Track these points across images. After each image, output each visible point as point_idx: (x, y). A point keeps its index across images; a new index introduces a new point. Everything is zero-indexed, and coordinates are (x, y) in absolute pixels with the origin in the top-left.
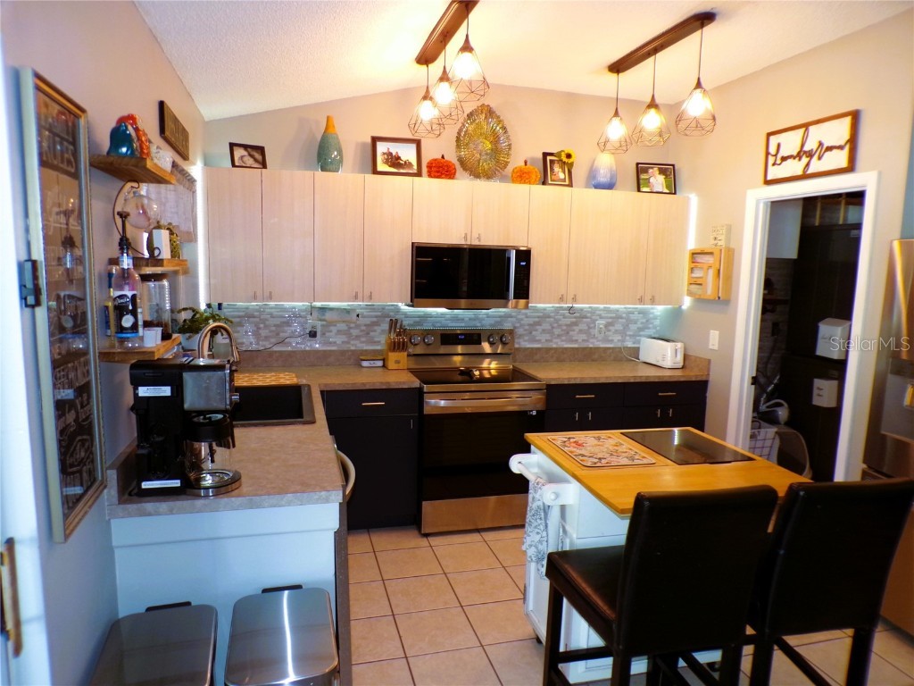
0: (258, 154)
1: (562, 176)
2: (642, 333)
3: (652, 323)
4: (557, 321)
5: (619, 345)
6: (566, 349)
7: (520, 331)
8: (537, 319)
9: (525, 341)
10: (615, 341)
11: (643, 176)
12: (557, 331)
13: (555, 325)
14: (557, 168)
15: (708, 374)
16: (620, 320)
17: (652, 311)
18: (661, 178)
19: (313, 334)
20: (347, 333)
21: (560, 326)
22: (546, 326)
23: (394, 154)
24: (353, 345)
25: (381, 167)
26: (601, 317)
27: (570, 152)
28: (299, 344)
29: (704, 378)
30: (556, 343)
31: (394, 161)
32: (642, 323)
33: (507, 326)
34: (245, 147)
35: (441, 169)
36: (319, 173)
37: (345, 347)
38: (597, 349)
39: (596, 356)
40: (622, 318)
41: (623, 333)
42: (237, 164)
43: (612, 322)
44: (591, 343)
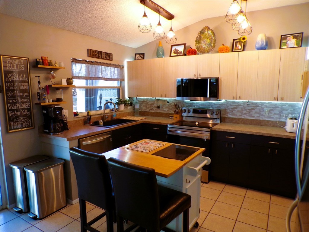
0: (142, 55)
1: (240, 47)
4: (244, 108)
5: (278, 120)
6: (248, 119)
7: (228, 111)
8: (235, 106)
9: (230, 115)
10: (275, 118)
11: (283, 41)
12: (244, 112)
14: (238, 45)
17: (297, 105)
19: (159, 107)
20: (168, 108)
21: (246, 110)
22: (239, 109)
23: (177, 49)
25: (173, 54)
26: (267, 107)
27: (244, 37)
28: (155, 110)
30: (244, 117)
31: (176, 52)
34: (139, 54)
36: (157, 59)
37: (168, 112)
38: (264, 120)
39: (263, 124)
40: (278, 108)
41: (279, 114)
42: (136, 59)
43: (273, 110)
44: (261, 118)
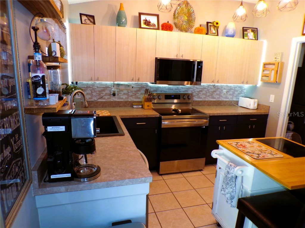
0: (92, 18)
1: (214, 32)
2: (239, 95)
3: (243, 91)
4: (208, 90)
5: (231, 100)
6: (211, 101)
7: (194, 94)
8: (201, 89)
9: (196, 98)
10: (230, 98)
11: (245, 33)
12: (208, 94)
13: (208, 92)
14: (212, 29)
15: (269, 112)
16: (232, 90)
17: (244, 87)
18: (252, 34)
19: (114, 95)
20: (127, 94)
21: (209, 92)
22: (204, 92)
23: (148, 20)
24: (130, 99)
25: (143, 25)
26: (225, 89)
27: (218, 22)
28: (106, 99)
29: (267, 114)
30: (208, 99)
32: (240, 91)
33: (190, 92)
34: (86, 15)
35: (167, 27)
37: (126, 100)
38: (223, 101)
39: (222, 104)
40: (232, 89)
41: (233, 95)
42: (83, 23)
43: (229, 91)
44: (221, 99)
